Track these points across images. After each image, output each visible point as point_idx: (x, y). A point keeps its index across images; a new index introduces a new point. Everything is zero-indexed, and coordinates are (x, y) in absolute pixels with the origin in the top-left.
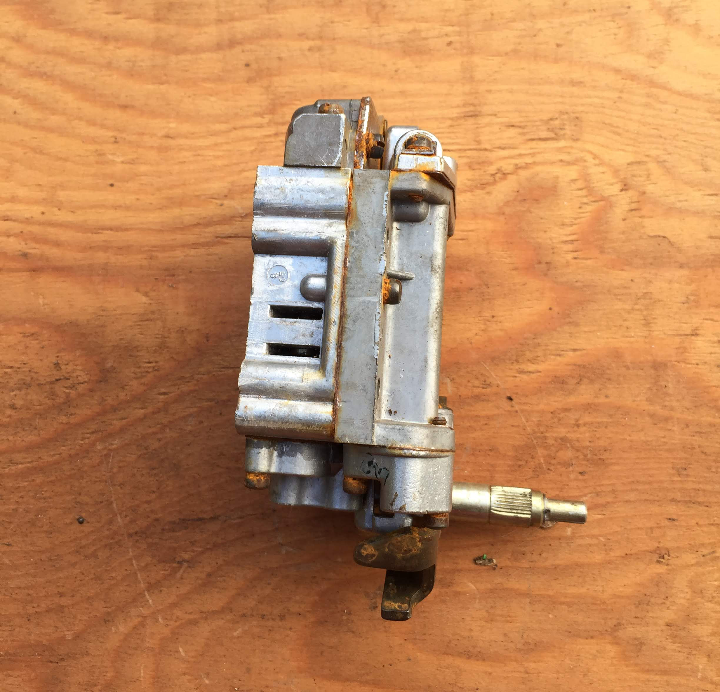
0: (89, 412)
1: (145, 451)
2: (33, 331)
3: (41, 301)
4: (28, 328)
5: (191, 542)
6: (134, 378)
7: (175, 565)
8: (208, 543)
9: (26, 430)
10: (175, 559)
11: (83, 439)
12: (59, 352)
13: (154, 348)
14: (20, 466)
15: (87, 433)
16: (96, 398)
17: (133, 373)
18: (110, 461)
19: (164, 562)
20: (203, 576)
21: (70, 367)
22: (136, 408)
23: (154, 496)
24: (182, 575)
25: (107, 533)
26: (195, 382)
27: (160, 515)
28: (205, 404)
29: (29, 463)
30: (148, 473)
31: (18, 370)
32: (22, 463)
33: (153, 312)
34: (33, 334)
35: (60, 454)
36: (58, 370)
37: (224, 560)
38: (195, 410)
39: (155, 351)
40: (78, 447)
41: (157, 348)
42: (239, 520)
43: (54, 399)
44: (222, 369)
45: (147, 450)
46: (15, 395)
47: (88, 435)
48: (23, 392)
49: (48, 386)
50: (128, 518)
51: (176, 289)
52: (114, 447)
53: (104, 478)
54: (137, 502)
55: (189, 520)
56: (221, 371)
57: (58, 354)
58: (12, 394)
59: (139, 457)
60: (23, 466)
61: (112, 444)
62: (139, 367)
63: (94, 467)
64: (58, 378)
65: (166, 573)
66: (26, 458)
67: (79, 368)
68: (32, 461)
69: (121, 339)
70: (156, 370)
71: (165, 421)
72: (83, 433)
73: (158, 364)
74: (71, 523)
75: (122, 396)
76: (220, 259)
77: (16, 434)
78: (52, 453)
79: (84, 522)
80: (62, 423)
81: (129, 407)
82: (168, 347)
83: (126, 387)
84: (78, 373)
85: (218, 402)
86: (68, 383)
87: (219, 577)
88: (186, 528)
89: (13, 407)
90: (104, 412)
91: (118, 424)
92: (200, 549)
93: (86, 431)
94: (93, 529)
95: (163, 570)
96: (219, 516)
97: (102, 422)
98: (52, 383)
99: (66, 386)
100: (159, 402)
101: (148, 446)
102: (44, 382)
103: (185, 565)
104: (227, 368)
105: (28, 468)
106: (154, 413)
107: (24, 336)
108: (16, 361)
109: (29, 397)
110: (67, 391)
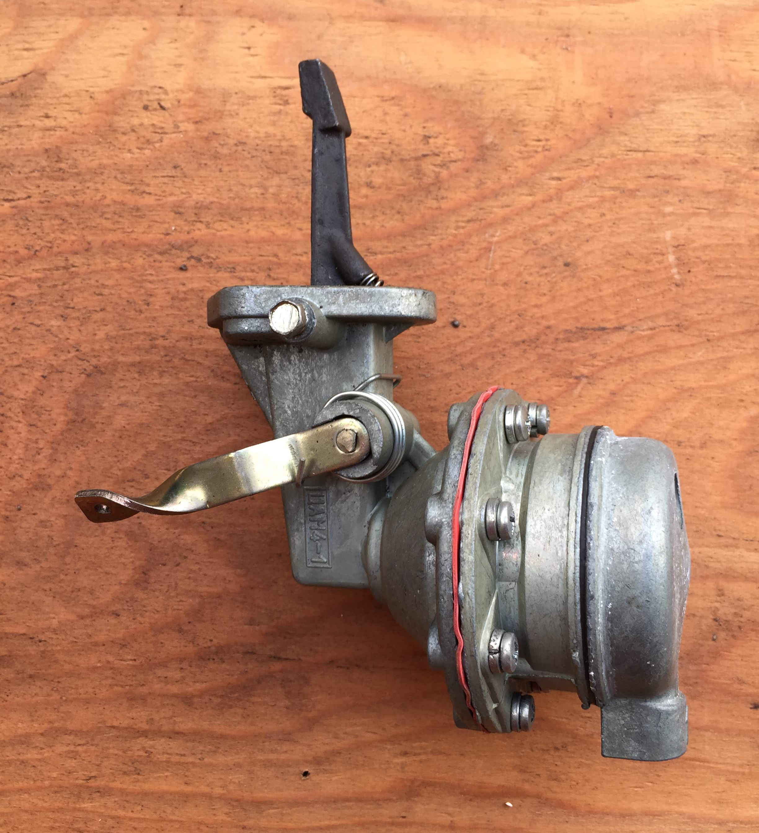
0: (464, 197)
1: (534, 246)
2: (393, 94)
3: (403, 58)
4: (388, 91)
5: (590, 355)
6: (520, 158)
7: (571, 381)
8: (611, 357)
9: (386, 214)
10: (571, 373)
11: (457, 228)
12: (427, 121)
13: (544, 123)
14: (379, 256)
15: (462, 222)
16: (473, 180)
17: (518, 152)
18: (491, 255)
19: (558, 376)
20: (606, 394)
21: (440, 141)
22: (523, 194)
23: (544, 299)
24: (580, 393)
25: (488, 340)
26: (596, 166)
27: (552, 322)
28: (608, 193)
29: (390, 253)
30: (538, 272)
31: (375, 141)
32: (381, 253)
33: (542, 79)
34: (393, 98)
35: (429, 245)
36: (425, 144)
37: (631, 377)
38: (596, 199)
39: (546, 127)
40: (451, 238)
41: (548, 123)
42: (649, 332)
43: (421, 179)
44: (628, 153)
45: (535, 244)
46: (372, 172)
47: (463, 224)
48: (383, 167)
49: (413, 163)
50: (513, 324)
51: (572, 52)
52: (495, 239)
53: (484, 276)
54: (524, 306)
55: (588, 329)
56: (627, 155)
57: (425, 125)
58: (369, 169)
59: (527, 253)
60: (384, 256)
61: (493, 236)
62: (526, 146)
63: (471, 262)
64: (425, 153)
65: (561, 389)
66: (387, 247)
67: (452, 142)
68: (394, 251)
69: (503, 110)
70: (547, 150)
71: (558, 212)
72: (457, 221)
73: (549, 143)
74: (444, 327)
75: (505, 178)
76: (626, 19)
77: (373, 217)
78: (419, 242)
79: (460, 326)
80: (431, 208)
81: (514, 192)
82: (561, 123)
83: (509, 169)
84: (450, 148)
85: (624, 191)
86: (438, 160)
87: (626, 396)
88: (585, 338)
89: (369, 185)
90: (484, 198)
91: (500, 212)
92: (601, 364)
93: (461, 219)
94: (470, 334)
95: (556, 386)
96: (625, 326)
97: (481, 209)
98: (417, 159)
99: (436, 163)
100: (550, 188)
101: (537, 241)
102: (408, 157)
103: (584, 380)
104: (635, 151)
105: (390, 259)
106: (544, 201)
107: (383, 101)
108: (372, 130)
109: (389, 175)
110: (437, 170)
